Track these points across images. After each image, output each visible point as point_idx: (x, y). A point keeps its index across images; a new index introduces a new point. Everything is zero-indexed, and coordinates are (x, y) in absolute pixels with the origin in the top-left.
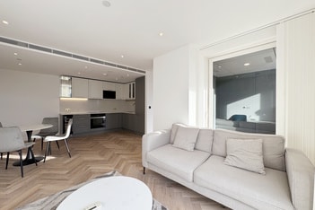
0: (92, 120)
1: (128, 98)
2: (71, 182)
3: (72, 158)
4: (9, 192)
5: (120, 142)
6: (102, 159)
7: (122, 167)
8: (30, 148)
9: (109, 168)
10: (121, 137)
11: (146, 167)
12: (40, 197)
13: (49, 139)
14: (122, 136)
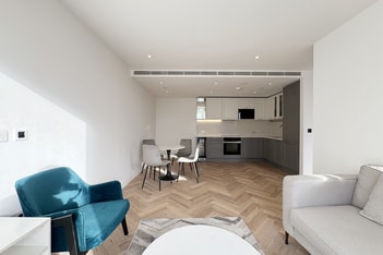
0: (225, 145)
1: (273, 118)
2: (190, 211)
3: (199, 185)
4: (149, 201)
5: (257, 178)
6: (229, 195)
7: (251, 216)
8: (168, 166)
9: (234, 211)
10: (261, 172)
11: (291, 234)
12: (164, 216)
13: (182, 160)
14: (261, 170)
